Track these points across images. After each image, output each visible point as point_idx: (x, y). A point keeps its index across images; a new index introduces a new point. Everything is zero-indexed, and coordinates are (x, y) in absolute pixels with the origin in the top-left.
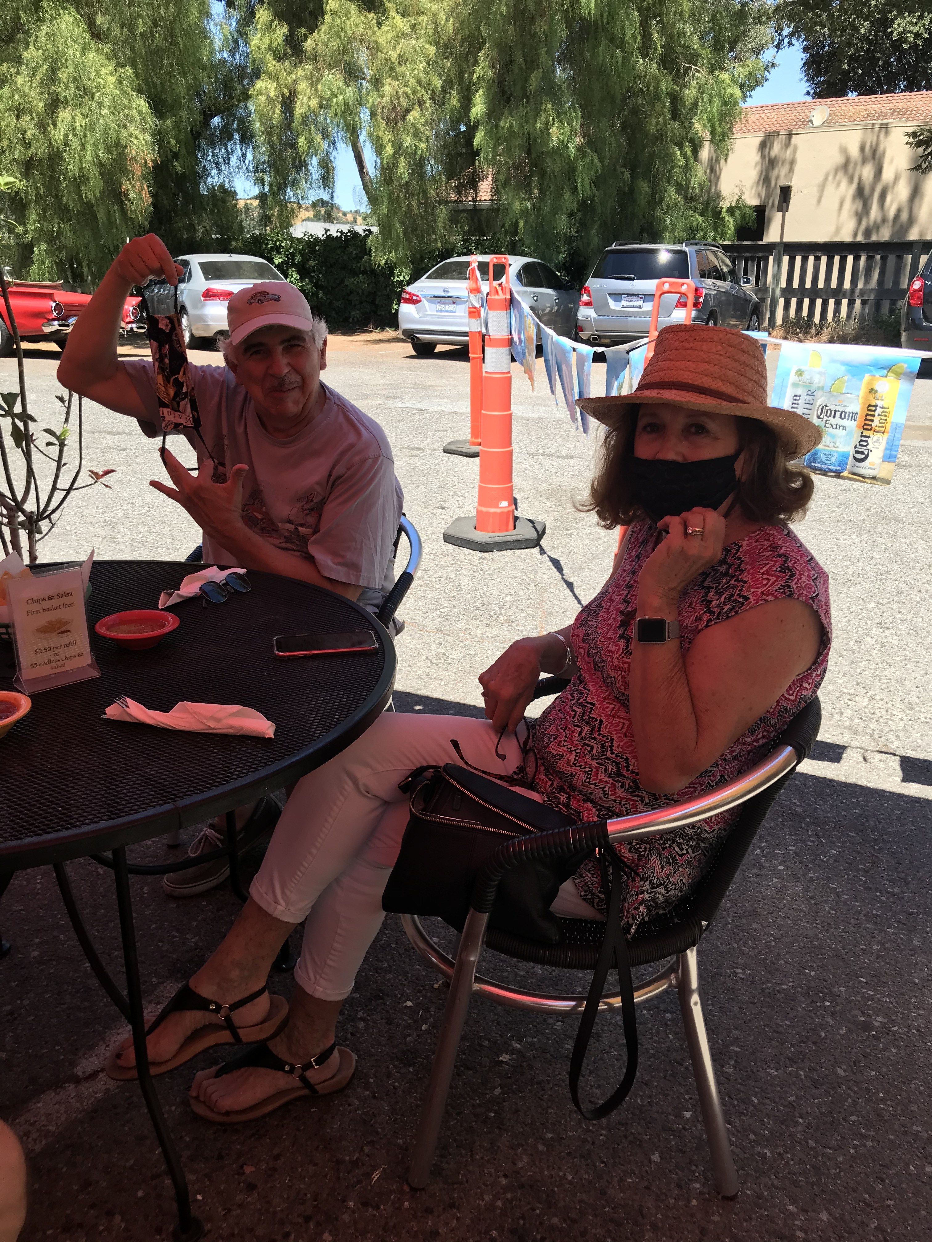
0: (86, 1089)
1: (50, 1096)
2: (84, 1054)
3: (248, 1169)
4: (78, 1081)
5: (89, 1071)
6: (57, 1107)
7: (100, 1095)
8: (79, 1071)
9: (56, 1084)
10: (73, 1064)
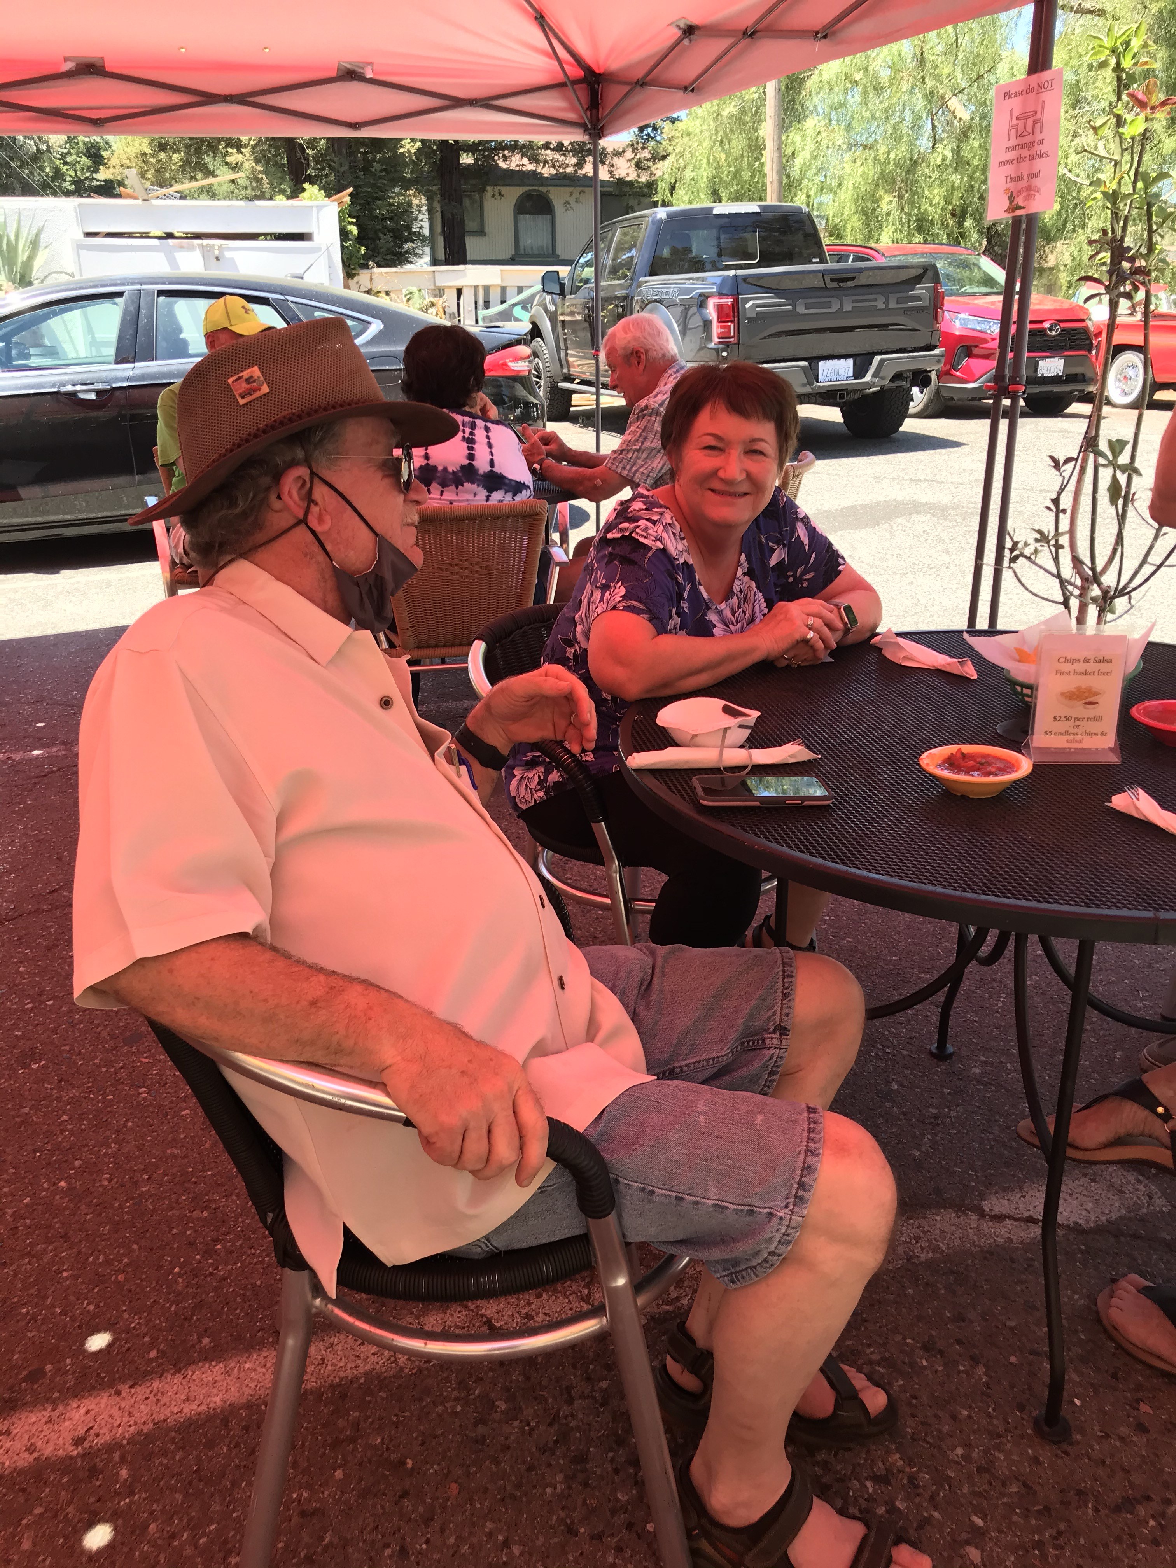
0: (987, 1226)
1: (951, 1214)
2: (996, 1193)
3: (1144, 1408)
4: (982, 1215)
5: (997, 1210)
6: (953, 1228)
7: (1001, 1241)
8: (986, 1205)
9: (961, 1208)
10: (982, 1196)
